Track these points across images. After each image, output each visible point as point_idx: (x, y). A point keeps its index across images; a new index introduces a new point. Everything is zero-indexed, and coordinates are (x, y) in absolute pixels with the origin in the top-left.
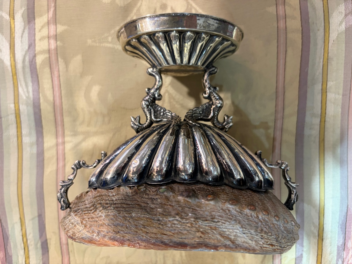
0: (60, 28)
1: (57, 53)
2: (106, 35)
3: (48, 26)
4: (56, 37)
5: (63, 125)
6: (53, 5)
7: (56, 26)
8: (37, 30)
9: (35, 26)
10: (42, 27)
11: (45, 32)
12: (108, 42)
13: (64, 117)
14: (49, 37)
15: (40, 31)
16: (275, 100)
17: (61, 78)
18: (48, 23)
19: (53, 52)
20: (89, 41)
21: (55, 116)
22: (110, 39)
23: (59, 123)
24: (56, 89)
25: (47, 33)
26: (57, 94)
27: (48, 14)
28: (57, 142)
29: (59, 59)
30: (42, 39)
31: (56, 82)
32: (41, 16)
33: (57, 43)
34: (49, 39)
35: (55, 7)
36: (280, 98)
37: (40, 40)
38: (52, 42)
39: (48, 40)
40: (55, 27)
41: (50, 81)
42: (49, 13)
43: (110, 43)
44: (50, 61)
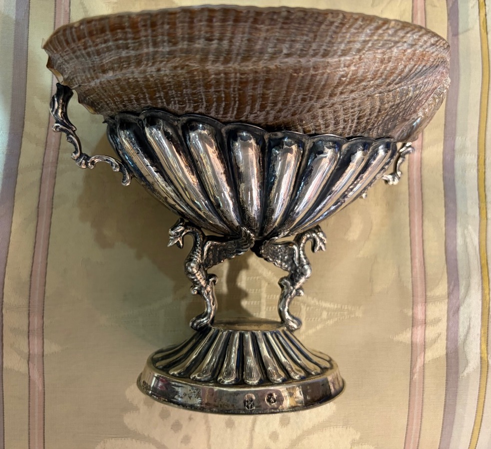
0: (406, 337)
1: (413, 296)
2: (330, 322)
3: (425, 342)
4: (414, 323)
5: (409, 179)
6: (416, 376)
7: (412, 341)
8: (444, 337)
9: (447, 344)
10: (435, 341)
11: (431, 332)
12: (328, 310)
13: (408, 191)
14: (425, 323)
15: (439, 335)
16: (55, 195)
17: (409, 256)
18: (424, 347)
19: (420, 299)
20: (359, 314)
21: (422, 194)
22: (325, 315)
23: (415, 184)
24: (417, 239)
25: (427, 332)
26: (417, 230)
27: (424, 361)
28: (421, 153)
29: (410, 287)
30: (437, 321)
31: (417, 249)
32: (436, 360)
33: (413, 314)
34: (425, 320)
35: (412, 373)
36: (45, 198)
37: (439, 320)
38: (420, 316)
39: (427, 319)
40: (414, 340)
41: (427, 253)
42: (422, 363)
43: (325, 309)
44: (425, 284)
